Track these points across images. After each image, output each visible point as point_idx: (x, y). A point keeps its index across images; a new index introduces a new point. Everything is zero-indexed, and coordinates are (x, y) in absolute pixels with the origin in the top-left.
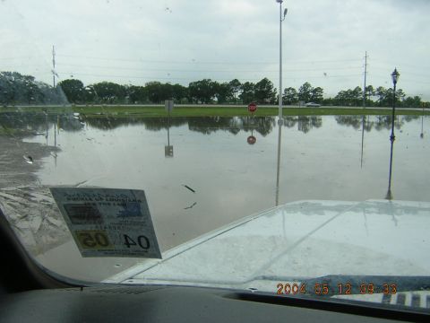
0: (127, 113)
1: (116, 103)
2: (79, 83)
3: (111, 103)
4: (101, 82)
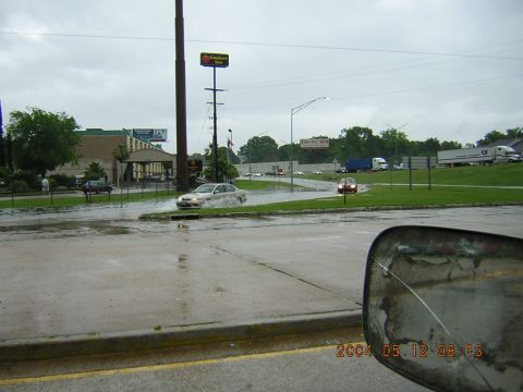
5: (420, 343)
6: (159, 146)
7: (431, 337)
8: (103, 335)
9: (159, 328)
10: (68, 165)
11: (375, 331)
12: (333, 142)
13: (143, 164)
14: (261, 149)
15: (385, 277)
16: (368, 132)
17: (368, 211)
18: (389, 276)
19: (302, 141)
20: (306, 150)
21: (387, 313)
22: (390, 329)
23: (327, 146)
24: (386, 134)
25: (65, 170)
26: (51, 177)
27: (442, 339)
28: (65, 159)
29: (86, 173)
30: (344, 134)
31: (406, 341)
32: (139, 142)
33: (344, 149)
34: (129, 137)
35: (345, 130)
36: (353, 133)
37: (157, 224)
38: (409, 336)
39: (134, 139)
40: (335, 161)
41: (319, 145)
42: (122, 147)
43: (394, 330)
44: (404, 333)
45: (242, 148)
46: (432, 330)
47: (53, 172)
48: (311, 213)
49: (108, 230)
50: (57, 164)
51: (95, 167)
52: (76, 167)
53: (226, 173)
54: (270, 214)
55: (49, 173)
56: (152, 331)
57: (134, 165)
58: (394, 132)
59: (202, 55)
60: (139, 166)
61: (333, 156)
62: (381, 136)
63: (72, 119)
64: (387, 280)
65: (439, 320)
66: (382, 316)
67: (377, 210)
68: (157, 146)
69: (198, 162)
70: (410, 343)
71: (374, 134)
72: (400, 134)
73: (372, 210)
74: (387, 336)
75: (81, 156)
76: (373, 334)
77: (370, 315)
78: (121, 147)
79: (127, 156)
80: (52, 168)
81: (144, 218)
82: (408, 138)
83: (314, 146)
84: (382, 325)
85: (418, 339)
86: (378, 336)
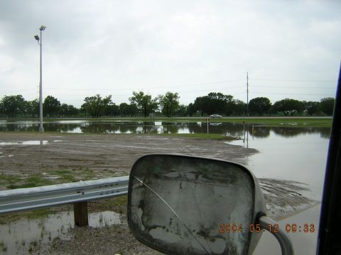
0: (305, 124)
1: (296, 116)
2: (266, 100)
3: (292, 115)
4: (284, 99)
5: (164, 227)
7: (171, 223)
11: (135, 222)
15: (141, 187)
18: (144, 186)
21: (143, 210)
22: (145, 219)
27: (177, 224)
31: (155, 227)
38: (157, 224)
43: (148, 220)
44: (154, 222)
46: (171, 219)
64: (143, 189)
65: (175, 213)
66: (140, 212)
70: (157, 228)
74: (143, 224)
76: (134, 224)
77: (132, 212)
84: (140, 218)
85: (163, 225)
86: (138, 224)
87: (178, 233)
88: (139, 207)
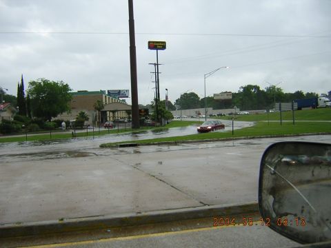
5: (295, 215)
6: (124, 101)
7: (302, 211)
8: (25, 224)
9: (62, 220)
10: (65, 114)
11: (267, 209)
12: (234, 95)
13: (114, 112)
14: (189, 101)
15: (272, 174)
16: (257, 88)
17: (248, 139)
18: (275, 173)
19: (215, 95)
20: (217, 101)
21: (274, 197)
22: (276, 206)
23: (231, 97)
24: (269, 89)
25: (63, 117)
26: (55, 121)
27: (309, 213)
28: (62, 110)
29: (77, 118)
30: (242, 90)
31: (286, 214)
32: (111, 98)
33: (241, 99)
34: (104, 96)
35: (242, 87)
36: (247, 89)
37: (109, 150)
38: (288, 212)
39: (108, 97)
40: (235, 107)
41: (225, 97)
42: (100, 102)
43: (279, 207)
44: (285, 210)
45: (177, 101)
46: (303, 207)
47: (56, 118)
48: (210, 141)
49: (76, 154)
50: (59, 113)
51: (82, 114)
52: (70, 115)
53: (164, 117)
54: (183, 142)
55: (53, 119)
56: (57, 221)
57: (108, 112)
58: (274, 87)
59: (149, 42)
60: (111, 113)
61: (235, 104)
62: (265, 90)
63: (67, 85)
64: (274, 176)
65: (307, 201)
66: (271, 199)
67: (253, 138)
68: (123, 100)
69: (146, 110)
70: (289, 216)
71: (261, 89)
72: (278, 89)
73: (250, 138)
74: (274, 211)
75: (73, 108)
76: (265, 210)
77: (263, 199)
78: (98, 101)
79: (103, 107)
80: (55, 116)
81: (103, 146)
82: (283, 91)
83: (222, 98)
84: (271, 205)
85: (294, 213)
86: (269, 211)
87: (310, 222)
88: (270, 194)
